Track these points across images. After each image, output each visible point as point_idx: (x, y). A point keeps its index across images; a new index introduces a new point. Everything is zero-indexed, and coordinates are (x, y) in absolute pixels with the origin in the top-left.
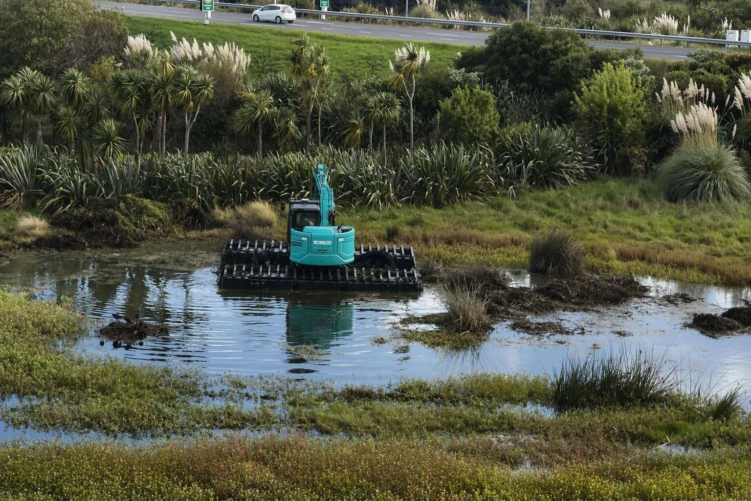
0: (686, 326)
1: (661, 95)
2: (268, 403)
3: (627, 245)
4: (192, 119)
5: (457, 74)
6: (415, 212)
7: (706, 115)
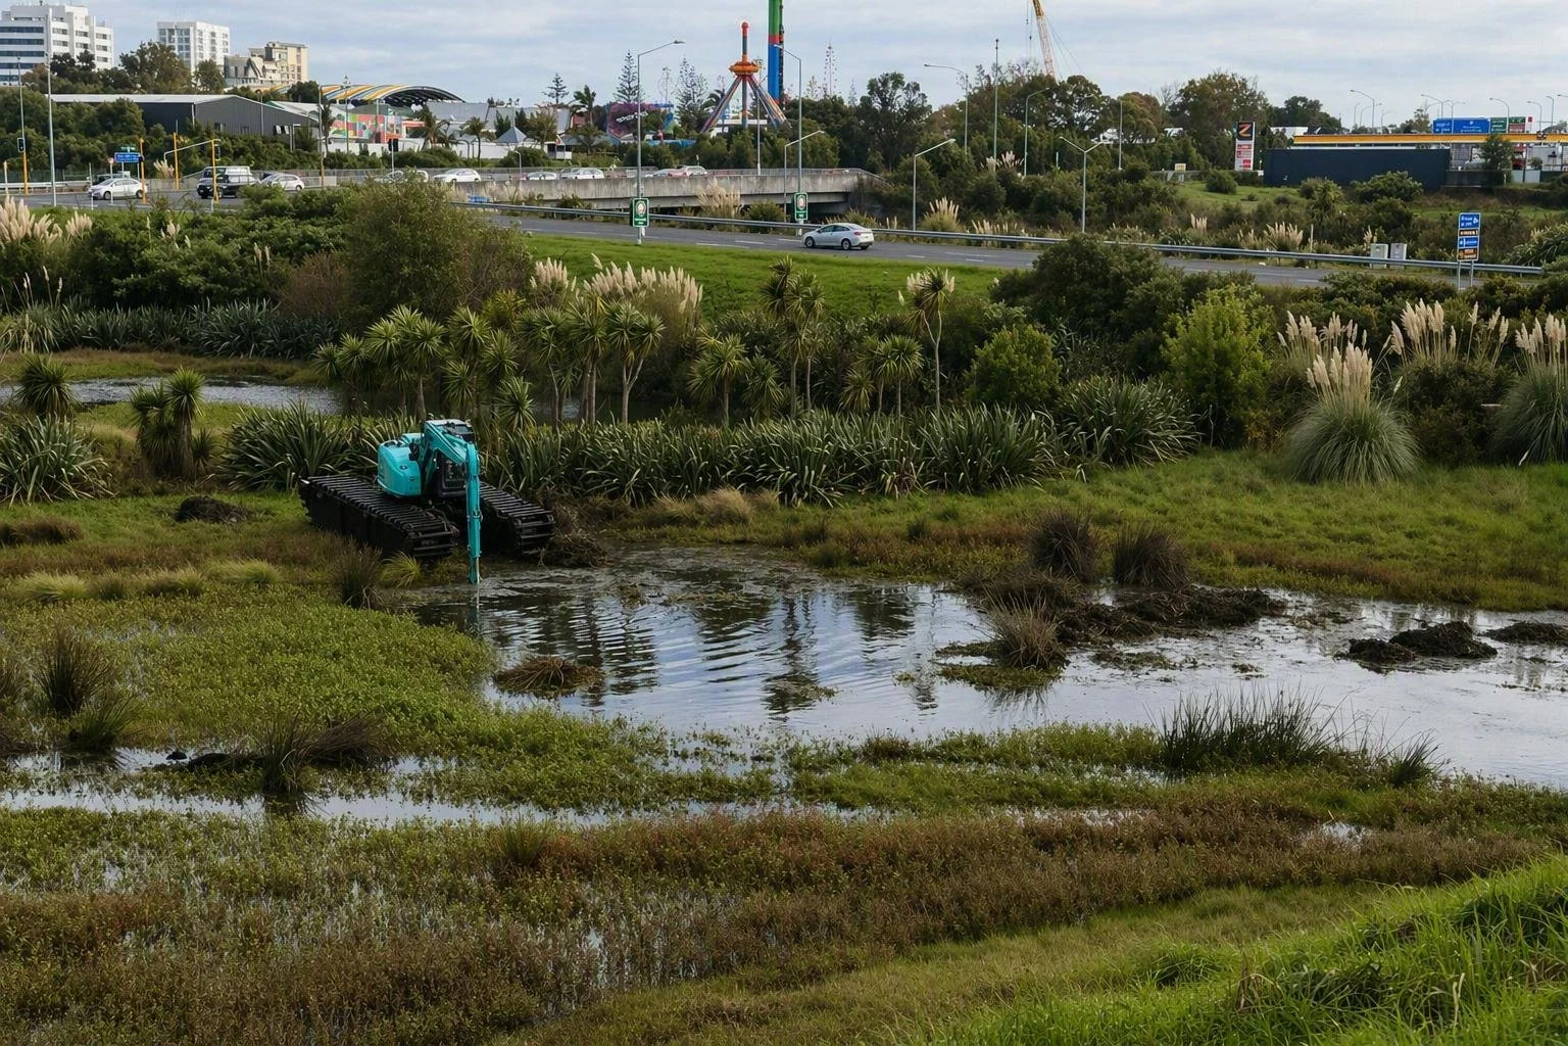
0: (1339, 656)
1: (1286, 337)
2: (762, 766)
3: (1246, 544)
4: (633, 376)
5: (995, 310)
6: (947, 501)
7: (1360, 360)
